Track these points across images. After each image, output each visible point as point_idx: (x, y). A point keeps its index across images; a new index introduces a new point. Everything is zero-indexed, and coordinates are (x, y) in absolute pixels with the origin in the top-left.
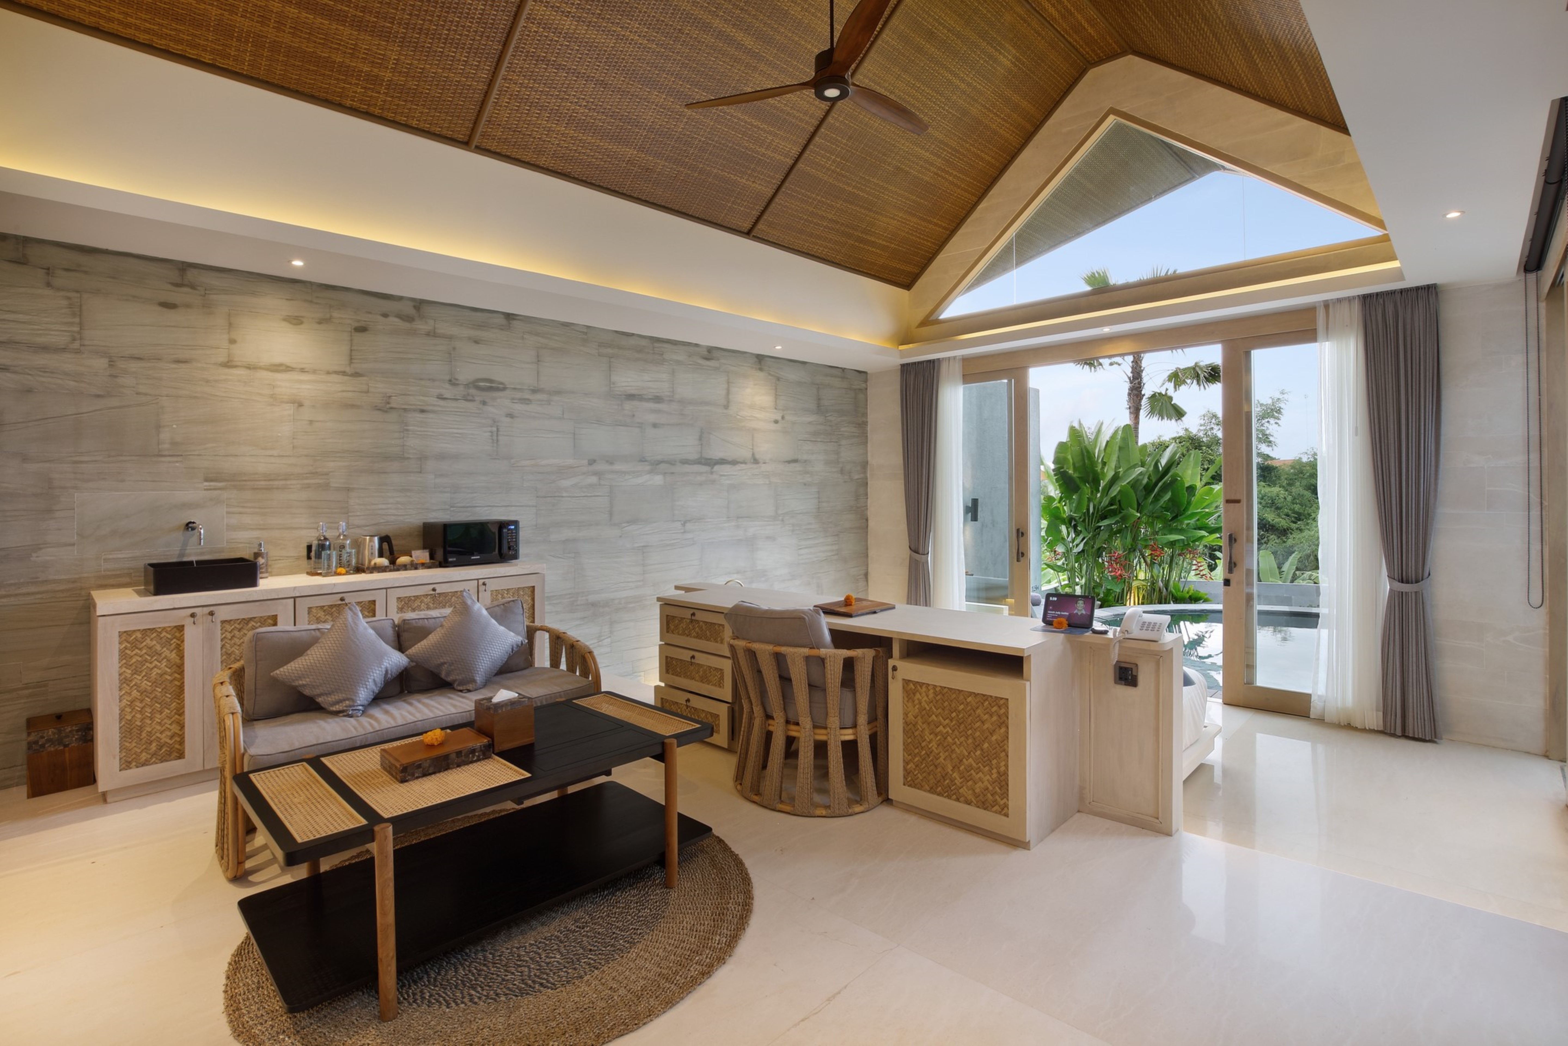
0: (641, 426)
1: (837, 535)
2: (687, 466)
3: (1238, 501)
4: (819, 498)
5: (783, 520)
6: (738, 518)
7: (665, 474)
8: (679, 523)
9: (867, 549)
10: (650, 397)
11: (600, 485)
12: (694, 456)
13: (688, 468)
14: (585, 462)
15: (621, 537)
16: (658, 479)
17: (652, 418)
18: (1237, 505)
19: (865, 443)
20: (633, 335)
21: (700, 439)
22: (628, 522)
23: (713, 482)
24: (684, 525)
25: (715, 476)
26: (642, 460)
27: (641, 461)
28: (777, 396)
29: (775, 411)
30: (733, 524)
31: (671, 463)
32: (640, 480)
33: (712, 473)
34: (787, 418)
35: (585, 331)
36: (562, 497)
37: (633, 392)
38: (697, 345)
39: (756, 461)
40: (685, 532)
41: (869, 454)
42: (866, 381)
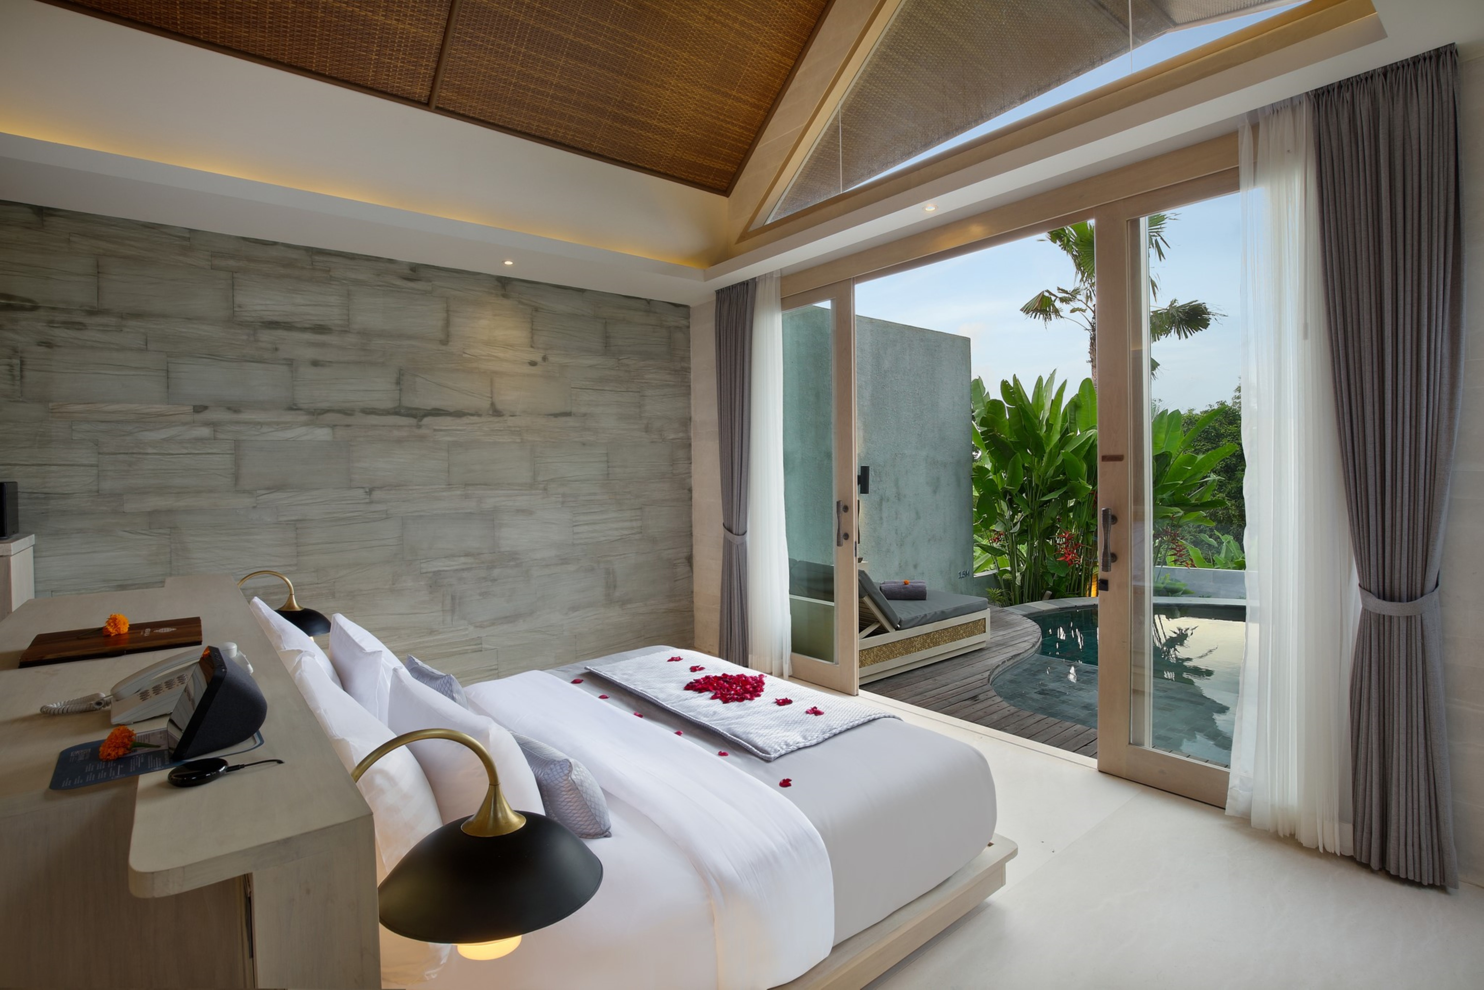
0: (290, 363)
1: (641, 508)
2: (373, 416)
3: (1119, 458)
4: (608, 462)
5: (545, 489)
6: (466, 485)
7: (334, 427)
8: (361, 491)
9: (691, 526)
10: (307, 326)
11: (215, 439)
12: (389, 405)
13: (374, 420)
14: (190, 409)
15: (254, 507)
16: (322, 434)
17: (311, 353)
18: (1118, 463)
19: (687, 394)
20: (275, 243)
21: (398, 382)
22: (268, 489)
23: (422, 438)
24: (370, 491)
25: (423, 431)
26: (293, 408)
27: (291, 409)
28: (533, 331)
29: (532, 349)
30: (459, 492)
31: (347, 412)
32: (289, 434)
33: (419, 427)
34: (552, 359)
35: (187, 235)
36: (147, 454)
37: (275, 319)
38: (391, 261)
39: (496, 412)
40: (371, 502)
41: (693, 408)
42: (688, 317)
